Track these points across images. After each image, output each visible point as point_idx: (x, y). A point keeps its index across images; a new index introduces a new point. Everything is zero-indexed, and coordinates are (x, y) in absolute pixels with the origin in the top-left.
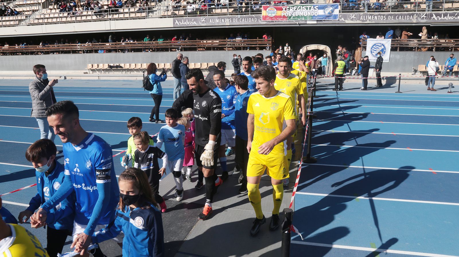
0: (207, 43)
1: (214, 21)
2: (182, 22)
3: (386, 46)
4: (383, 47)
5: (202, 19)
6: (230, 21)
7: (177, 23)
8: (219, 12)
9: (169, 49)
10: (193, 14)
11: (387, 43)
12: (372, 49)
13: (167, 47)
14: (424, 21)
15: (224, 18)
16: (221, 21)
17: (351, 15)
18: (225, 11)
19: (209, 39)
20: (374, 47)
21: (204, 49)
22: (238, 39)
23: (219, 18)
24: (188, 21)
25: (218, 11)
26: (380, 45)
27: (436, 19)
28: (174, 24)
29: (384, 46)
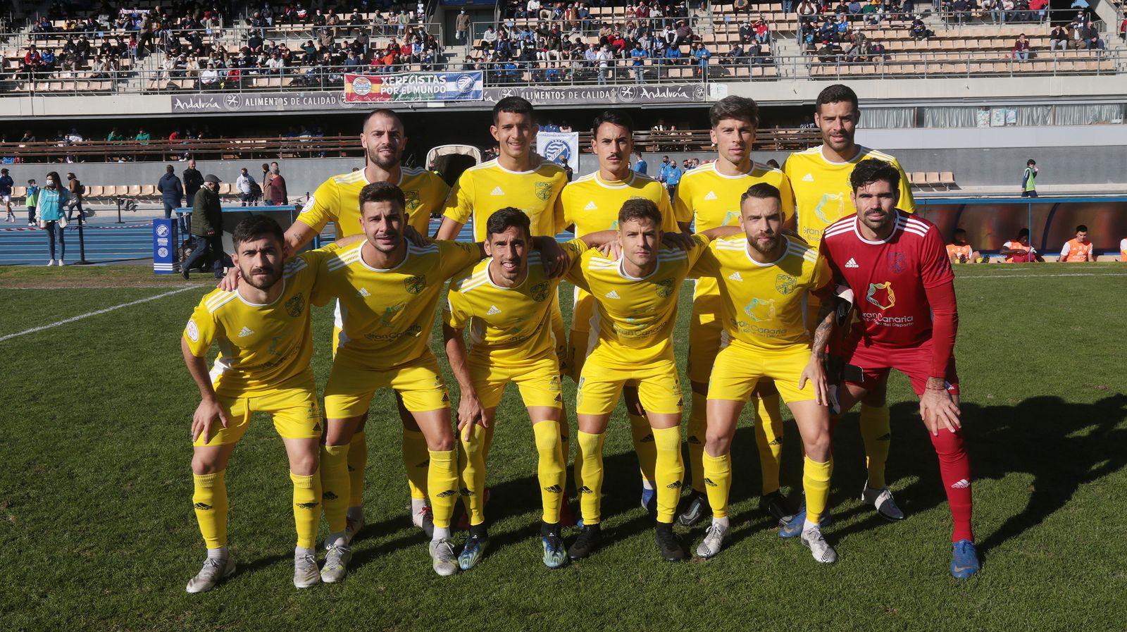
0: (242, 145)
1: (254, 103)
2: (189, 103)
3: (570, 144)
4: (565, 147)
5: (230, 97)
6: (284, 102)
7: (180, 104)
8: (264, 85)
9: (164, 157)
10: (213, 87)
11: (571, 139)
12: (546, 150)
13: (159, 152)
14: (630, 100)
15: (273, 97)
16: (268, 103)
17: (505, 91)
18: (276, 82)
19: (248, 137)
20: (550, 147)
21: (236, 157)
22: (304, 138)
23: (263, 97)
24: (203, 102)
25: (263, 82)
26: (559, 143)
27: (649, 97)
28: (173, 106)
29: (566, 145)
